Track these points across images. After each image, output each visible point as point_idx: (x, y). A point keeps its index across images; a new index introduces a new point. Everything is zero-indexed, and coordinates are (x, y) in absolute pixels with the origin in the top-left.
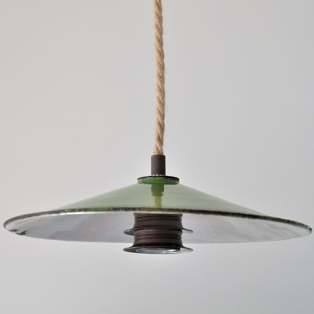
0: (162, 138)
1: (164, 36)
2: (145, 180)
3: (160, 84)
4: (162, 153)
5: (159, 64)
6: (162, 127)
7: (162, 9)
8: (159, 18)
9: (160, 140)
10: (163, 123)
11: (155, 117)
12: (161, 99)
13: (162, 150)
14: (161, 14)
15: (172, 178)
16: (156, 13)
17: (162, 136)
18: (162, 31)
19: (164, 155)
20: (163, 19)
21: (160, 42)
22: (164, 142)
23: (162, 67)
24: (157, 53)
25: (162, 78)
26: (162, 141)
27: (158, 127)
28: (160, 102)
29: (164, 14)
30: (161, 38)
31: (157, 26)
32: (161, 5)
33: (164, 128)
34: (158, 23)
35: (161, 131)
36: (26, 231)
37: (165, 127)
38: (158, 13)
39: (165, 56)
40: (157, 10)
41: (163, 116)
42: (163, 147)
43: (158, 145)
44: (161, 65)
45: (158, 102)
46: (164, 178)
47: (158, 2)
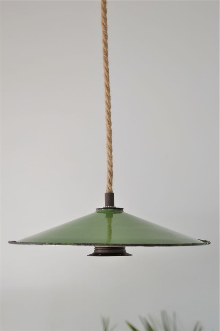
0: (112, 181)
1: (112, 110)
2: (101, 211)
4: (112, 191)
5: (108, 129)
6: (111, 173)
7: (110, 90)
8: (108, 97)
9: (110, 182)
10: (112, 171)
11: (106, 167)
12: (109, 154)
13: (112, 189)
14: (109, 94)
15: (118, 209)
16: (106, 93)
17: (112, 180)
18: (110, 106)
19: (113, 192)
20: (111, 97)
21: (109, 114)
22: (113, 183)
23: (110, 132)
24: (107, 122)
25: (110, 139)
26: (112, 183)
27: (108, 173)
28: (109, 157)
29: (112, 94)
30: (110, 111)
31: (107, 102)
32: (109, 88)
34: (107, 101)
35: (111, 177)
37: (114, 174)
38: (107, 93)
39: (112, 124)
40: (106, 91)
41: (111, 166)
42: (113, 187)
43: (109, 186)
44: (109, 131)
45: (108, 156)
46: (113, 209)
47: (107, 85)
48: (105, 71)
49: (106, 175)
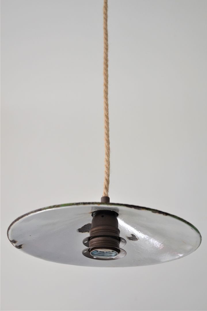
0: (108, 188)
1: (110, 133)
3: (107, 158)
5: (106, 146)
6: (108, 181)
7: (109, 119)
8: (107, 123)
9: (107, 188)
10: (109, 179)
11: (104, 176)
12: (107, 166)
14: (108, 121)
18: (109, 130)
19: (109, 197)
20: (109, 124)
21: (108, 135)
22: (109, 190)
23: (108, 149)
24: (105, 141)
25: (108, 154)
26: (108, 189)
28: (107, 167)
29: (110, 121)
30: (108, 133)
32: (108, 117)
33: (109, 182)
34: (106, 126)
35: (107, 184)
36: (22, 245)
38: (106, 120)
39: (110, 143)
40: (106, 119)
41: (108, 175)
42: (108, 193)
43: (105, 192)
47: (107, 115)
48: (105, 105)
49: (104, 182)
